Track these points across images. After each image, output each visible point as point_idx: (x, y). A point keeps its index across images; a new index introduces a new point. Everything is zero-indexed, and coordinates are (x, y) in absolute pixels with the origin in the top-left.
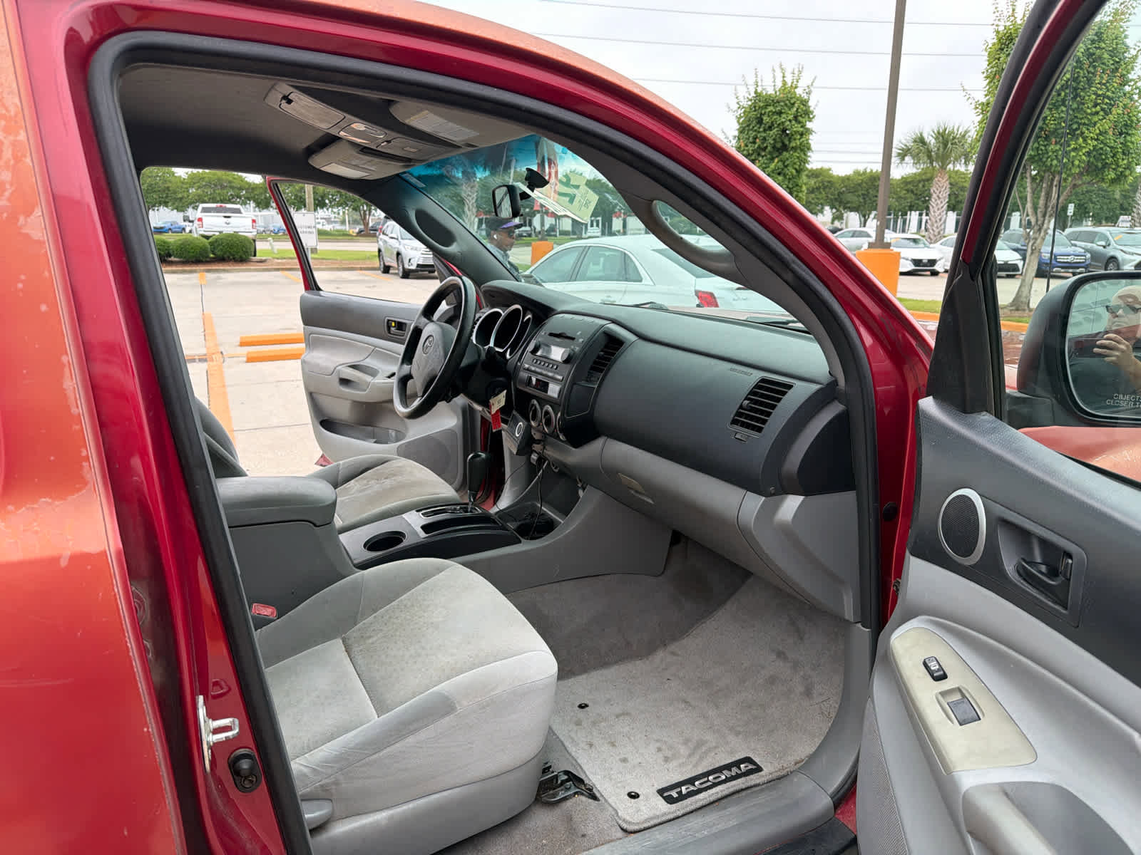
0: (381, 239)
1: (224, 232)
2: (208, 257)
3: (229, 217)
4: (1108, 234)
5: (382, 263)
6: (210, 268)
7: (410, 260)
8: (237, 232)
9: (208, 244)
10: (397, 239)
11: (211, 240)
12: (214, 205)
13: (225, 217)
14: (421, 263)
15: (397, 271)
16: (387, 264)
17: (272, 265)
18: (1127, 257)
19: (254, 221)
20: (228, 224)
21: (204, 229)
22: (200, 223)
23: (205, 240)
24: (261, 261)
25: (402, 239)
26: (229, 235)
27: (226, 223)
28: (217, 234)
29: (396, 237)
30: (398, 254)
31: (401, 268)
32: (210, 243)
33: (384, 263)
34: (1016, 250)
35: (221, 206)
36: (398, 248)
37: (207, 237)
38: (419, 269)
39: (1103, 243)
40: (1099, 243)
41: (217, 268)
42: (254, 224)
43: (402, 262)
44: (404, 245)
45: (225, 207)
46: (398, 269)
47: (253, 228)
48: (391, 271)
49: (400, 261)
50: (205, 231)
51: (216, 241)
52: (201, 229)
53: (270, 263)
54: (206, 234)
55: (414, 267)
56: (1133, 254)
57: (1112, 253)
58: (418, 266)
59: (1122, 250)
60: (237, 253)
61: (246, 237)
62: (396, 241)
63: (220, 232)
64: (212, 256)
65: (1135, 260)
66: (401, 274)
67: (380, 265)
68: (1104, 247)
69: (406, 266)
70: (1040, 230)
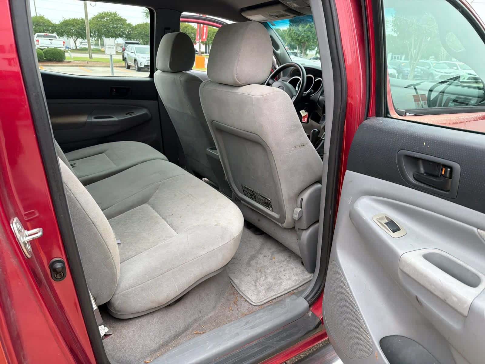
0: (126, 53)
1: (50, 47)
2: (43, 59)
3: (52, 40)
4: (430, 63)
5: (126, 64)
6: (44, 64)
7: (141, 63)
8: (57, 47)
9: (42, 53)
10: (134, 53)
11: (44, 51)
12: (43, 34)
13: (50, 40)
14: (146, 64)
15: (134, 68)
16: (129, 64)
17: (74, 64)
18: (437, 73)
19: (64, 42)
20: (52, 43)
21: (40, 45)
22: (38, 42)
23: (41, 51)
24: (69, 62)
25: (137, 53)
26: (52, 49)
27: (51, 43)
28: (46, 48)
29: (134, 52)
30: (135, 60)
31: (136, 67)
32: (43, 52)
33: (127, 64)
34: (395, 69)
35: (46, 34)
36: (135, 57)
37: (42, 49)
38: (145, 67)
39: (428, 67)
40: (426, 67)
41: (48, 64)
42: (64, 44)
43: (137, 63)
44: (138, 56)
45: (49, 35)
46: (135, 67)
47: (64, 46)
48: (131, 68)
49: (136, 63)
50: (40, 46)
51: (47, 51)
52: (38, 45)
53: (73, 63)
54: (41, 48)
55: (143, 66)
56: (438, 72)
57: (431, 71)
58: (145, 66)
59: (435, 71)
60: (57, 57)
61: (61, 50)
62: (134, 54)
63: (48, 47)
64: (45, 58)
65: (439, 75)
66: (136, 69)
67: (126, 65)
68: (428, 69)
69: (139, 66)
70: (416, 60)
